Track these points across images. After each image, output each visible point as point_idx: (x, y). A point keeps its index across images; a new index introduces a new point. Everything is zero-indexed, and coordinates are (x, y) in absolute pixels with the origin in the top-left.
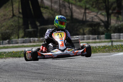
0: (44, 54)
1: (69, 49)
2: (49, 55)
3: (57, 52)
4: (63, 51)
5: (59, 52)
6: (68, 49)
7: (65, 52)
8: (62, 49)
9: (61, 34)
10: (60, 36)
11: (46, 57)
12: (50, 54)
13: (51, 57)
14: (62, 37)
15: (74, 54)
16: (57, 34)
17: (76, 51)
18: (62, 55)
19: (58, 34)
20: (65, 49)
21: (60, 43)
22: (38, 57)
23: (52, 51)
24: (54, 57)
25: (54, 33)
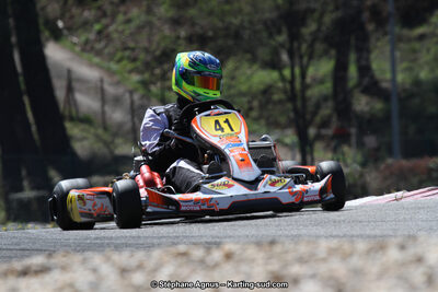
0: (177, 197)
1: (273, 177)
2: (197, 201)
4: (252, 184)
5: (238, 191)
6: (267, 177)
7: (261, 188)
8: (247, 179)
9: (227, 121)
10: (225, 126)
11: (183, 208)
12: (198, 195)
13: (205, 207)
14: (236, 130)
15: (292, 199)
16: (212, 120)
17: (299, 187)
18: (249, 201)
19: (217, 122)
20: (258, 180)
21: (234, 155)
22: (148, 210)
23: (207, 186)
24: (219, 207)
25: (198, 117)
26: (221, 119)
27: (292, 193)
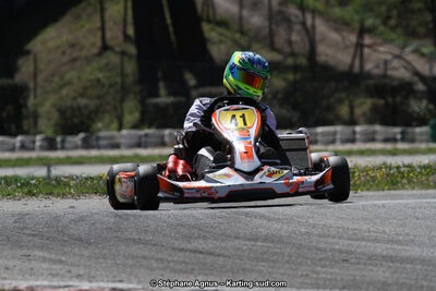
0: (181, 184)
2: (198, 189)
3: (227, 179)
4: (250, 175)
5: (237, 180)
6: (266, 168)
7: (257, 179)
8: (246, 170)
9: (243, 116)
10: (240, 121)
11: (186, 195)
12: (202, 184)
13: (205, 195)
14: (249, 125)
15: (287, 190)
16: (229, 114)
17: (296, 179)
18: (244, 190)
19: (234, 116)
20: (257, 170)
21: (239, 147)
22: (160, 195)
23: (210, 175)
24: (218, 195)
25: (217, 111)
26: (238, 114)
27: (287, 184)
